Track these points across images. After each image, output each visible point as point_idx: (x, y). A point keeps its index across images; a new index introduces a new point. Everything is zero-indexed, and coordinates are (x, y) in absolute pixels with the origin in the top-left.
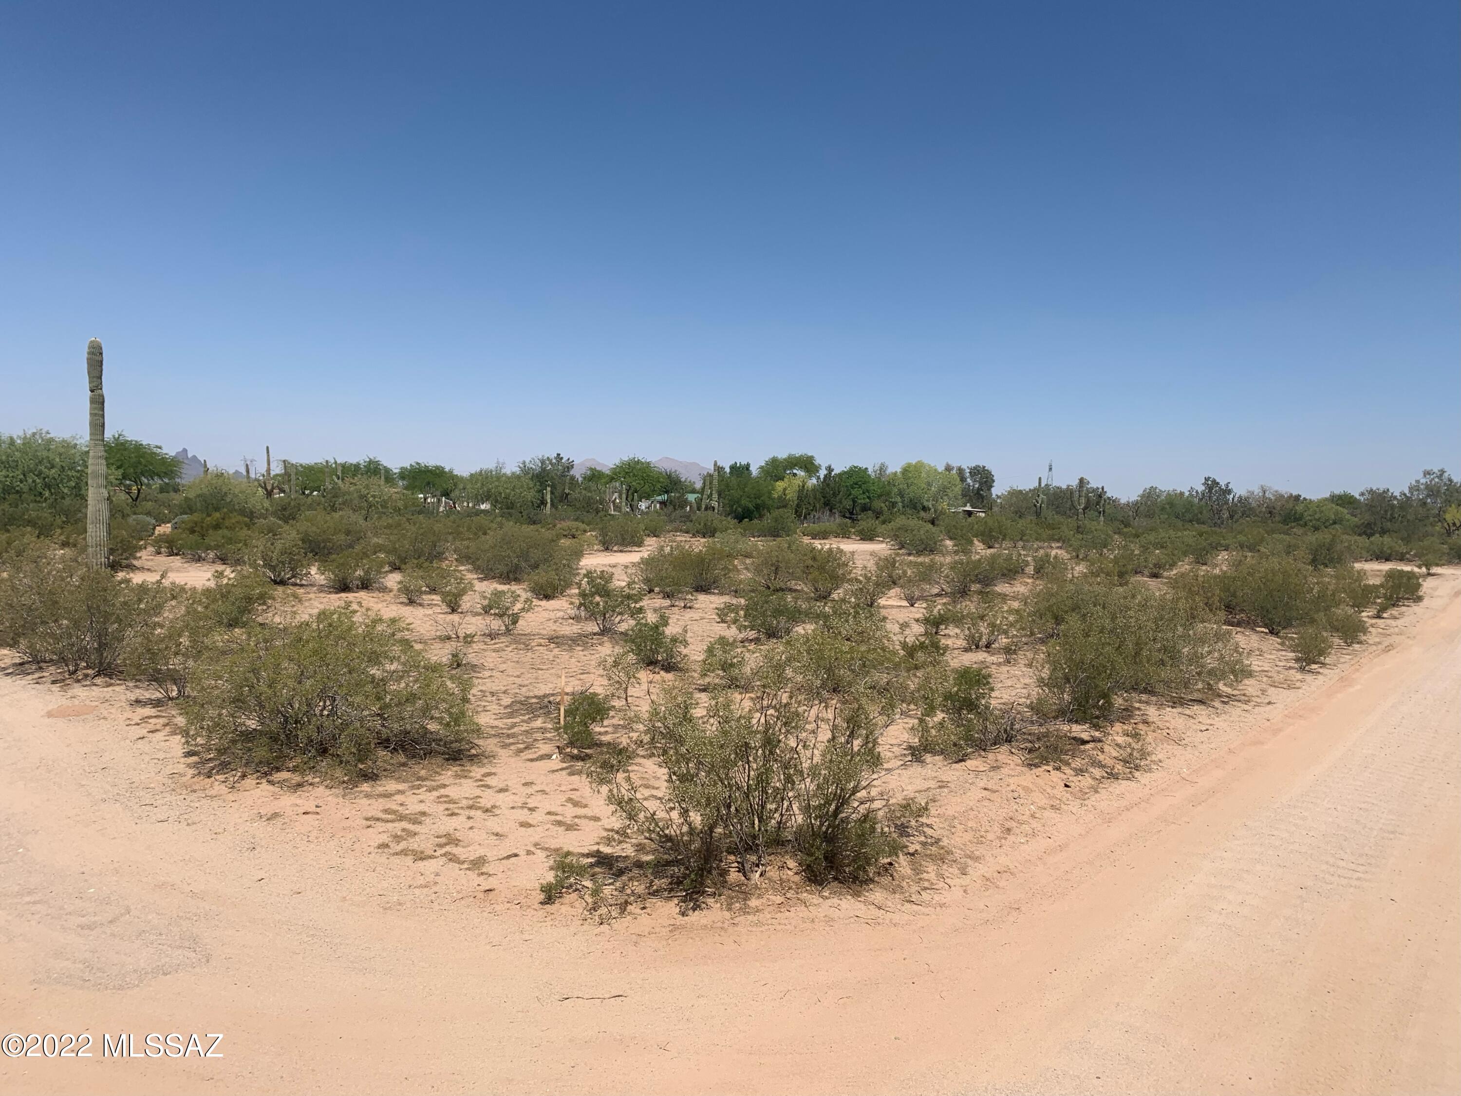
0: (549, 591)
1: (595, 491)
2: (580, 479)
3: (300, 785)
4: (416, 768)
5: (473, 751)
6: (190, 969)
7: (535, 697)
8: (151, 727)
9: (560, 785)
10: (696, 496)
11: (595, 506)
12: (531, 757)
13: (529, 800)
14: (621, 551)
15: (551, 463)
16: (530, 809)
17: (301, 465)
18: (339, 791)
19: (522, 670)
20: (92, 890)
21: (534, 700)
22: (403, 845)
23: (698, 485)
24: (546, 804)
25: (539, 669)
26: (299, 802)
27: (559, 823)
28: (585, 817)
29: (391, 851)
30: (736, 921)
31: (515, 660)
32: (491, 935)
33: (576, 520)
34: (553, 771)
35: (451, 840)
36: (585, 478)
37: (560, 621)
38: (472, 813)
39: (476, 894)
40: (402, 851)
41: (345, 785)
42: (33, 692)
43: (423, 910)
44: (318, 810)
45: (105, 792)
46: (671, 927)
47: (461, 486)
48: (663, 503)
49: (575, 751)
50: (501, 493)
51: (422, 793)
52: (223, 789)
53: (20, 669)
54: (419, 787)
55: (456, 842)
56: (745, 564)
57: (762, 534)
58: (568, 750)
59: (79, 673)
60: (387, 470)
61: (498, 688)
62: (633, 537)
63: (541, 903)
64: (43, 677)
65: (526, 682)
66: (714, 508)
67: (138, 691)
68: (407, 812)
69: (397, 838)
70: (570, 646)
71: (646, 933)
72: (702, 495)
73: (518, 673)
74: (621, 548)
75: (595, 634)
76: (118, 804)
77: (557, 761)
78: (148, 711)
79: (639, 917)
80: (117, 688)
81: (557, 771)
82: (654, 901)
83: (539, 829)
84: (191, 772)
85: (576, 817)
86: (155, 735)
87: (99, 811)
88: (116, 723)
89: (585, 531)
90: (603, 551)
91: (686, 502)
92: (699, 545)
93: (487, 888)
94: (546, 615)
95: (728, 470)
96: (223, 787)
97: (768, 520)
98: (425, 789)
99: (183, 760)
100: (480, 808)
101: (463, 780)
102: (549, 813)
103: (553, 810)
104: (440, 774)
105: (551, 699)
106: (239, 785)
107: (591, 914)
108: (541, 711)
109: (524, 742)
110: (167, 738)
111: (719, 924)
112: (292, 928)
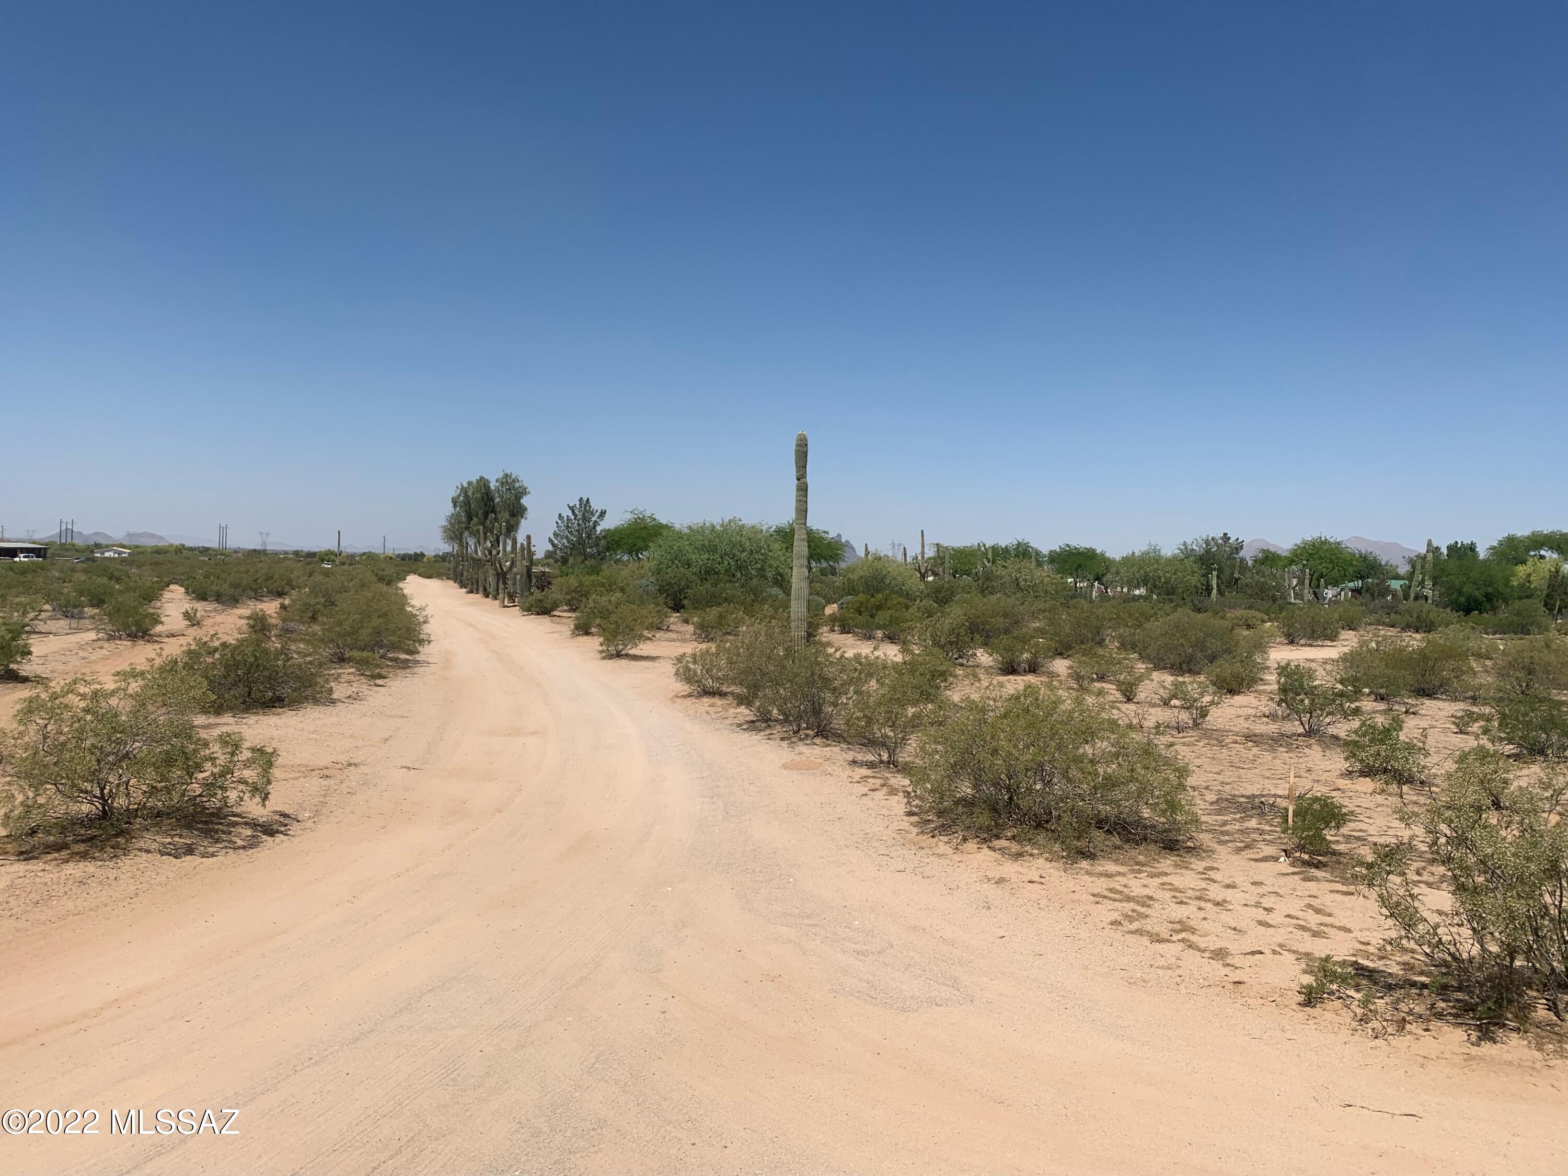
0: (1234, 685)
1: (1269, 576)
2: (1250, 563)
3: (1020, 855)
4: (1134, 853)
5: (1189, 844)
6: (957, 1005)
7: (1243, 796)
8: (871, 786)
9: (1294, 890)
10: (1402, 582)
11: (1271, 594)
12: (1253, 856)
13: (1262, 900)
14: (1311, 646)
15: (1217, 544)
16: (1265, 909)
17: (953, 549)
18: (1060, 865)
19: (1222, 768)
20: (857, 923)
21: (1242, 800)
22: (1135, 926)
23: (1404, 569)
24: (1283, 907)
25: (1239, 767)
26: (1022, 870)
27: (1303, 928)
28: (1332, 926)
29: (1125, 929)
30: (1551, 1063)
31: (1210, 755)
32: (1248, 1027)
33: (1250, 608)
34: (1284, 874)
35: (1184, 927)
36: (1255, 561)
37: (1252, 718)
38: (1203, 904)
39: (1224, 984)
40: (1137, 931)
41: (1064, 860)
42: (767, 746)
43: (1170, 991)
44: (1042, 880)
45: (846, 839)
46: (1465, 1057)
47: (1113, 570)
48: (1356, 591)
49: (1306, 857)
50: (1160, 578)
51: (1144, 878)
52: (947, 850)
53: (751, 726)
54: (1140, 872)
55: (1193, 931)
56: (1484, 666)
57: (1502, 629)
58: (1298, 854)
59: (801, 732)
60: (1038, 553)
61: (1198, 783)
62: (1325, 629)
63: (1299, 1004)
64: (772, 734)
65: (1228, 780)
66: (1426, 598)
67: (851, 753)
68: (1132, 894)
69: (1130, 919)
70: (1270, 746)
71: (1433, 1057)
72: (1411, 582)
73: (1217, 770)
74: (1309, 642)
75: (1299, 735)
76: (859, 852)
77: (1285, 865)
78: (864, 771)
79: (1422, 1038)
80: (834, 749)
81: (1288, 874)
82: (1440, 1024)
83: (1282, 930)
84: (915, 830)
85: (1321, 924)
86: (875, 793)
87: (845, 855)
88: (840, 779)
89: (1263, 621)
90: (1288, 644)
91: (1387, 590)
92: (1414, 641)
93: (1236, 980)
94: (1232, 711)
95: (1445, 551)
96: (947, 847)
97: (1504, 613)
98: (1146, 874)
99: (906, 818)
100: (1209, 900)
101: (1183, 871)
102: (1288, 916)
103: (1293, 913)
104: (1159, 862)
105: (1263, 799)
106: (962, 847)
107: (1361, 1025)
108: (1254, 811)
109: (1242, 841)
110: (887, 797)
111: (1529, 1064)
112: (1042, 986)
